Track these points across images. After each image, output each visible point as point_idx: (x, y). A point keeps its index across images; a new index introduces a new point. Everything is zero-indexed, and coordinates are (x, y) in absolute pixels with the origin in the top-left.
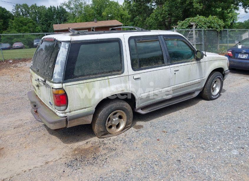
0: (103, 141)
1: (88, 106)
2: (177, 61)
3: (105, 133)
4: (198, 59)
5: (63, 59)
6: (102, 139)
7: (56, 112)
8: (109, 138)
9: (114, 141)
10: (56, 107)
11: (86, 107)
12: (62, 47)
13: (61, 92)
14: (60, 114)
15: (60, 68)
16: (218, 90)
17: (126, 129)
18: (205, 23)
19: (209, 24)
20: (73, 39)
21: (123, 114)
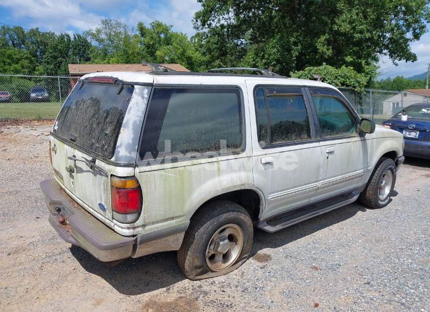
0: (200, 287)
1: (178, 215)
2: (330, 135)
3: (204, 270)
4: (362, 134)
5: (138, 118)
6: (198, 282)
7: (113, 224)
8: (211, 280)
9: (222, 287)
10: (115, 213)
11: (174, 215)
12: (136, 93)
13: (130, 185)
14: (124, 230)
15: (132, 136)
16: (387, 191)
17: (240, 263)
18: (336, 77)
19: (343, 80)
20: (157, 81)
21: (238, 232)
